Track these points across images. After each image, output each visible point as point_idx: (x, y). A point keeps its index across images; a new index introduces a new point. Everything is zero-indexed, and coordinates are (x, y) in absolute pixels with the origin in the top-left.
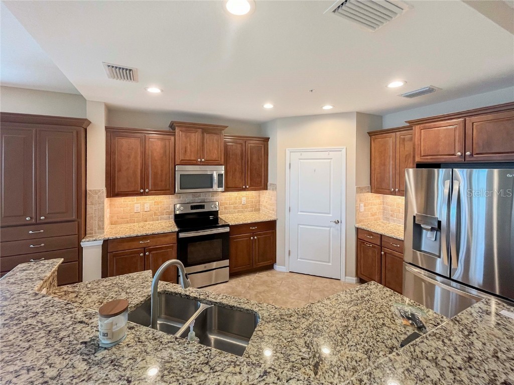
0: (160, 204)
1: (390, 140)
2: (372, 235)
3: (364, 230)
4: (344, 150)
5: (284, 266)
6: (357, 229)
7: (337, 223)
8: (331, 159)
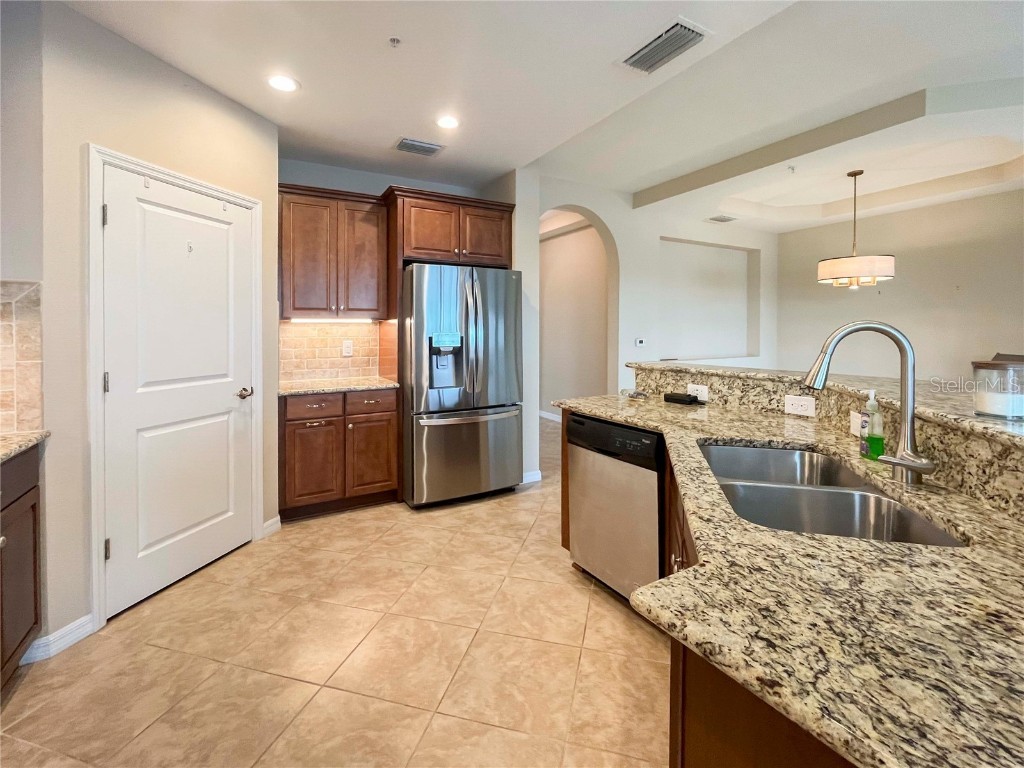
1: (326, 213)
2: (324, 401)
3: (306, 395)
4: (258, 209)
5: (88, 611)
6: (283, 401)
7: (243, 397)
8: (229, 224)
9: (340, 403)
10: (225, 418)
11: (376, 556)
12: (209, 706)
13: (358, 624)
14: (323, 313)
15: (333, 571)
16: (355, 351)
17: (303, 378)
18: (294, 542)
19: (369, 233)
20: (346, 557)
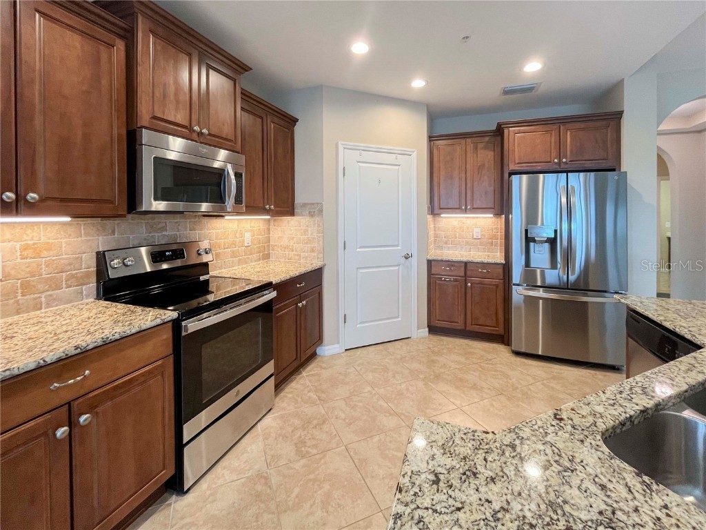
0: (45, 253)
1: (458, 148)
2: (452, 266)
3: (442, 261)
4: (414, 155)
5: (338, 343)
6: (430, 262)
7: (406, 258)
8: (399, 165)
9: (463, 269)
10: (397, 268)
11: (472, 372)
12: (361, 404)
13: (440, 405)
14: (457, 211)
15: (443, 370)
16: (482, 235)
17: (449, 250)
18: (431, 346)
19: (487, 156)
20: (453, 365)
